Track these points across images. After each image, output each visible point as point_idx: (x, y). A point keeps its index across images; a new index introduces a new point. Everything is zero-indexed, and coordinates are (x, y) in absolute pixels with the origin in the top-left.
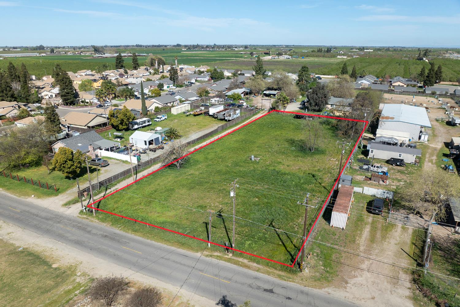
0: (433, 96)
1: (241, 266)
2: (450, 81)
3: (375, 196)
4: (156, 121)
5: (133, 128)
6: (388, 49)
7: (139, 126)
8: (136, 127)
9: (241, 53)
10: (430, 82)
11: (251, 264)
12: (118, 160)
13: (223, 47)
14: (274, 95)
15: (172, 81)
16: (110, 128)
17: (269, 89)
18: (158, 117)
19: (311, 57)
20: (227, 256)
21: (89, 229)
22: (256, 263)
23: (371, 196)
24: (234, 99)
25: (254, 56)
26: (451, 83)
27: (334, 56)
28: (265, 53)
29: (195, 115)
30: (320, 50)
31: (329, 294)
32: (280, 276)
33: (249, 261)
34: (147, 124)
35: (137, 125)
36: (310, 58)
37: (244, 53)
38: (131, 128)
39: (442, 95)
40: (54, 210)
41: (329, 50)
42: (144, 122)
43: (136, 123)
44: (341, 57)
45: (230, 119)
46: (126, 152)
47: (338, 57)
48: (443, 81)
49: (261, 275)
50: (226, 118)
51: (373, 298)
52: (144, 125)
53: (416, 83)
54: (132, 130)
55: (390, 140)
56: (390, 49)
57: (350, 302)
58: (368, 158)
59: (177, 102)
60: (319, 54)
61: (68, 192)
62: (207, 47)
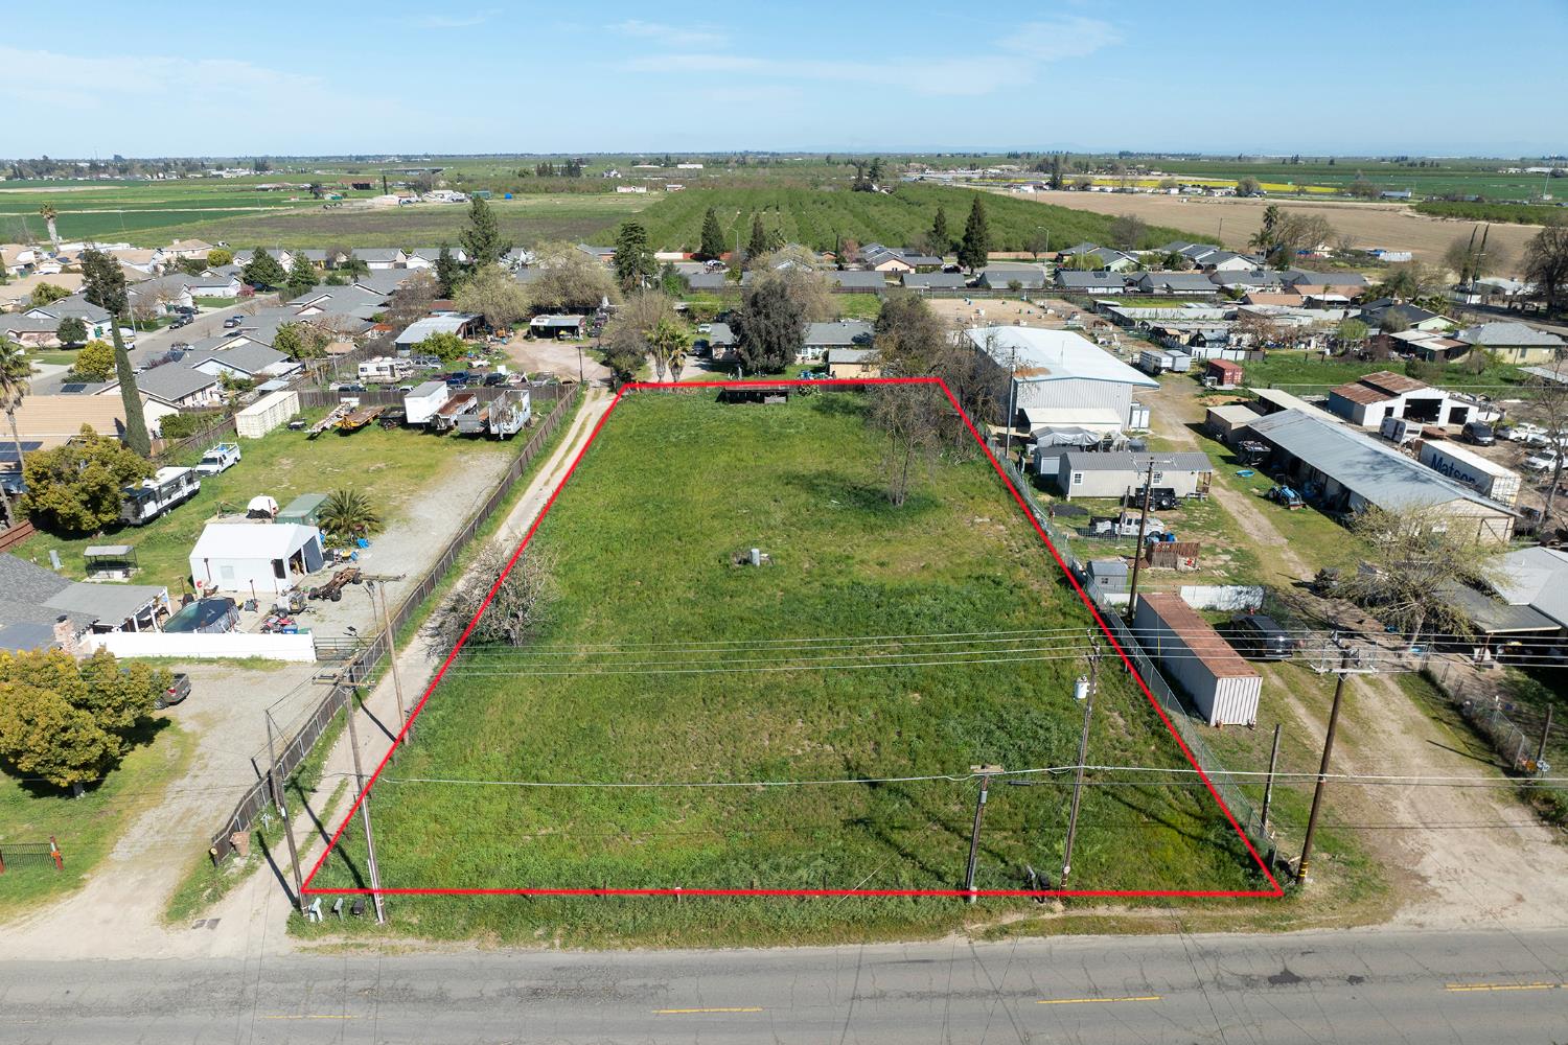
0: (1016, 294)
1: (1122, 931)
2: (1008, 250)
3: (1213, 609)
4: (206, 472)
5: (142, 516)
6: (742, 161)
7: (160, 506)
8: (150, 509)
9: (264, 186)
10: (976, 255)
11: (1141, 913)
12: (210, 661)
13: (167, 166)
14: (572, 330)
15: (100, 305)
16: (24, 531)
17: (538, 310)
18: (209, 454)
19: (531, 192)
20: (1048, 916)
21: (427, 987)
22: (1157, 906)
23: (1204, 610)
24: (442, 356)
25: (328, 197)
26: (1012, 255)
27: (608, 187)
28: (356, 186)
29: (344, 432)
30: (545, 171)
31: (1421, 925)
32: (1260, 924)
33: (1131, 908)
34: (186, 490)
35: (152, 503)
36: (532, 196)
37: (273, 186)
38: (132, 520)
39: (1036, 291)
40: (143, 956)
41: (573, 168)
42: (175, 485)
43: (150, 495)
44: (628, 190)
45: (513, 431)
46: (223, 622)
47: (621, 190)
48: (993, 251)
49: (1209, 939)
50: (494, 430)
51: (1520, 899)
52: (176, 497)
53: (934, 261)
54: (137, 526)
55: (1080, 435)
56: (749, 159)
57: (1488, 929)
58: (1069, 499)
59: (214, 388)
60: (545, 181)
61: (121, 851)
62: (94, 167)
